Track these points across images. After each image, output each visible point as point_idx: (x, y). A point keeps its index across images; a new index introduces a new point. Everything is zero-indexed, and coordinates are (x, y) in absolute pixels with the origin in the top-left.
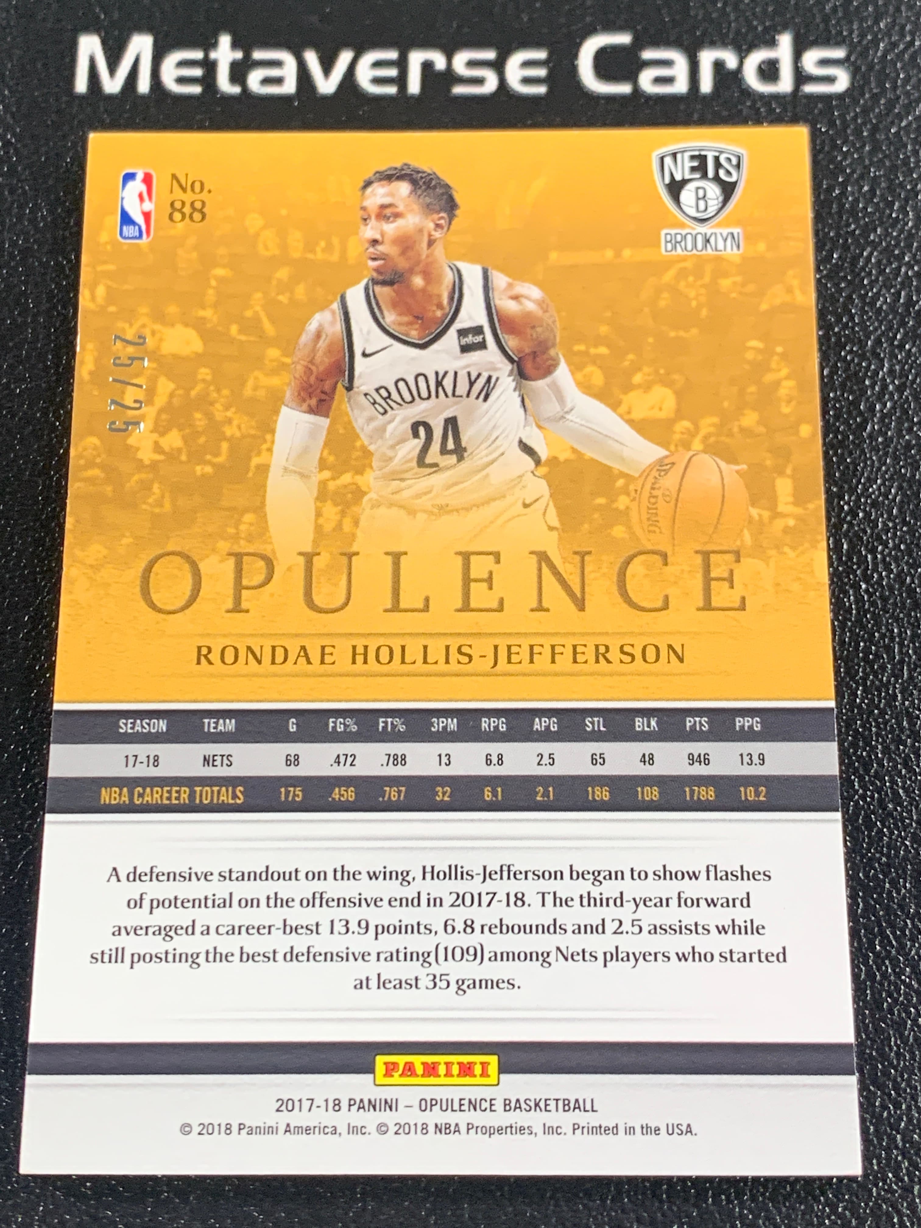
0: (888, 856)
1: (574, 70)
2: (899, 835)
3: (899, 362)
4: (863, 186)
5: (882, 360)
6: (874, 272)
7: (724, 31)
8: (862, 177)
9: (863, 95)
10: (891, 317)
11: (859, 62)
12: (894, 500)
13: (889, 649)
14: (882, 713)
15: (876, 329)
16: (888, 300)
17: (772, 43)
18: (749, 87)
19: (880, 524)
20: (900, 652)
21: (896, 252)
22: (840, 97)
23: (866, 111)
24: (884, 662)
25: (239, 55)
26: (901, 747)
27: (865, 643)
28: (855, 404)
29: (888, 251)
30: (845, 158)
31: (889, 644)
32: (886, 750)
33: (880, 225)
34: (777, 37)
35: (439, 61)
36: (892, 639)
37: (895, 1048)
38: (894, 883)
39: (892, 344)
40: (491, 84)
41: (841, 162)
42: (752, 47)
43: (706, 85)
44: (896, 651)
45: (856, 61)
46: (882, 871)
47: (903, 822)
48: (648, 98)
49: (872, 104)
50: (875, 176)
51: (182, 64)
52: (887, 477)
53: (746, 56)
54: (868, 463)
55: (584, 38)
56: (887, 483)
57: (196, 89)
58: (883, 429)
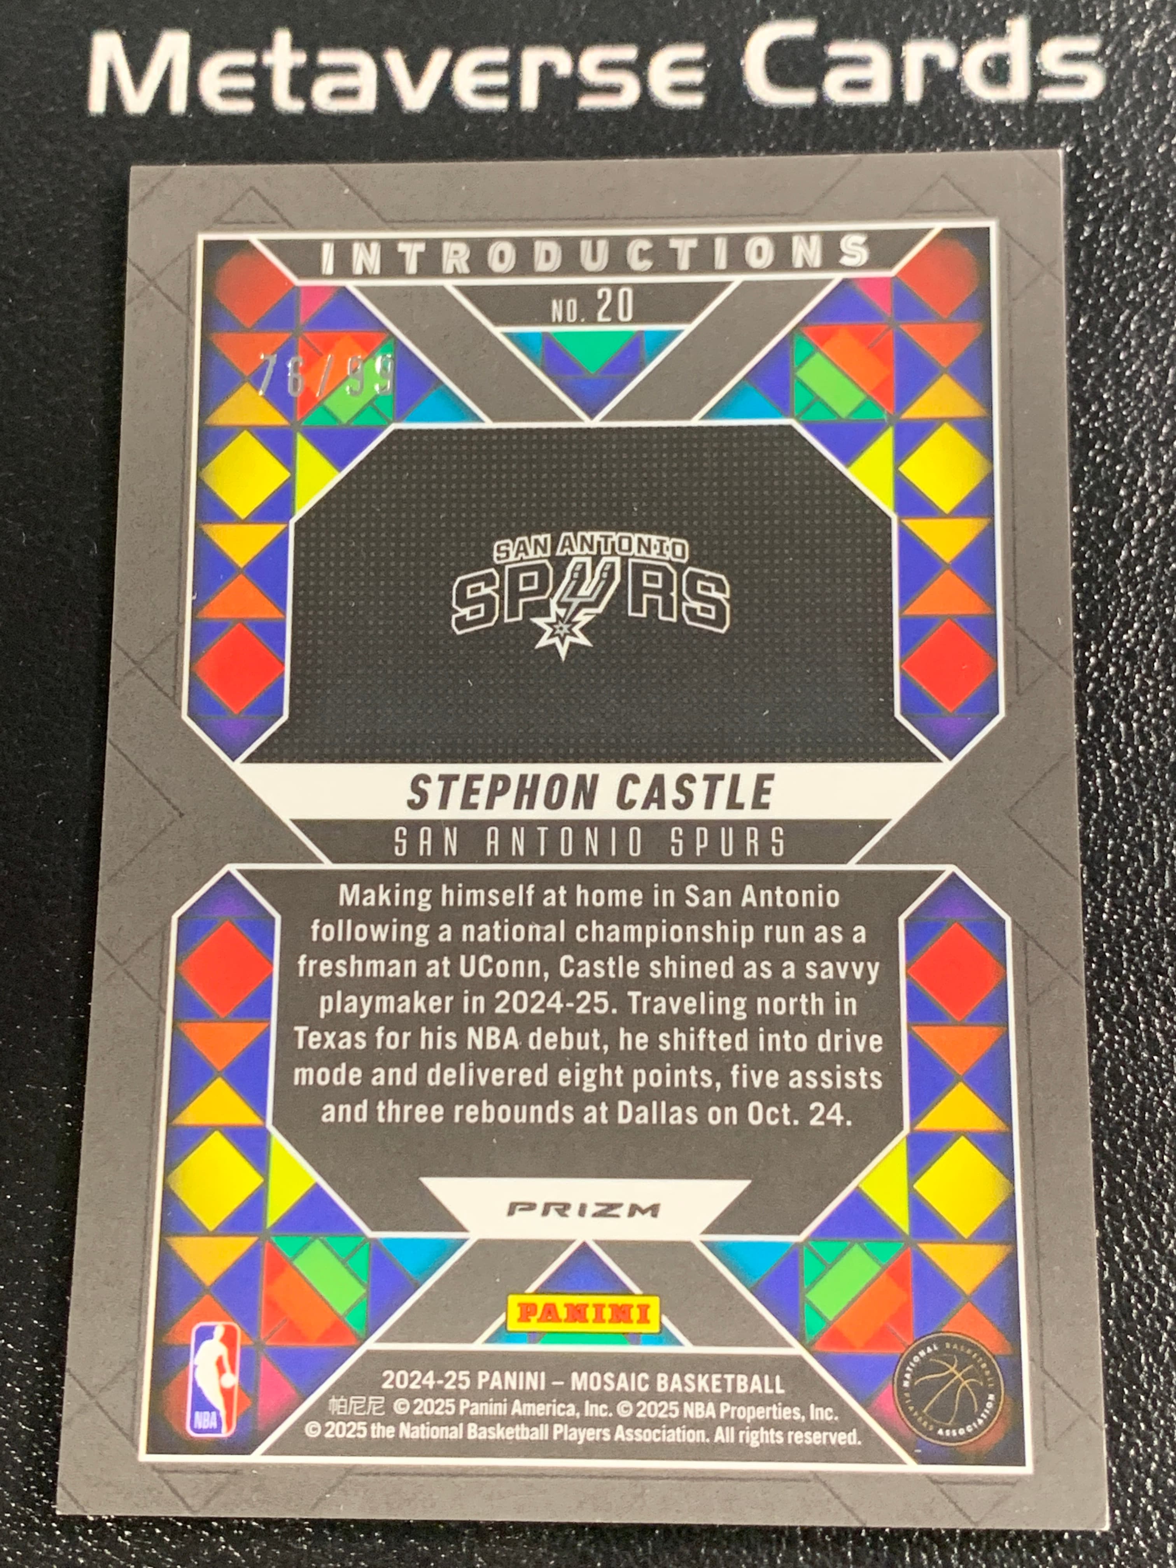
0: (1141, 1120)
1: (739, 72)
2: (1157, 1094)
3: (1164, 465)
4: (1120, 227)
5: (1141, 463)
6: (1133, 343)
7: (938, 16)
8: (1119, 214)
9: (1121, 103)
10: (1154, 403)
11: (1116, 57)
12: (1155, 650)
13: (1146, 849)
14: (1137, 931)
15: (1134, 421)
16: (1152, 381)
17: (1001, 32)
18: (970, 93)
19: (1136, 682)
20: (1161, 852)
21: (1163, 316)
22: (1090, 104)
23: (1126, 123)
24: (1139, 865)
25: (301, 58)
26: (1160, 978)
27: (1115, 840)
28: (1107, 521)
29: (1153, 314)
30: (1097, 188)
31: (1146, 843)
32: (1141, 981)
33: (1140, 279)
34: (1008, 23)
35: (563, 63)
36: (1150, 835)
37: (1146, 1369)
38: (1148, 1156)
39: (1155, 441)
40: (629, 96)
41: (1091, 194)
42: (975, 37)
43: (914, 93)
44: (1155, 850)
45: (1113, 53)
46: (1134, 1141)
47: (1160, 1077)
48: (836, 109)
49: (1134, 114)
50: (1137, 212)
51: (229, 71)
52: (1146, 619)
53: (967, 49)
54: (1123, 600)
55: (752, 29)
56: (1146, 627)
57: (246, 106)
58: (1143, 556)
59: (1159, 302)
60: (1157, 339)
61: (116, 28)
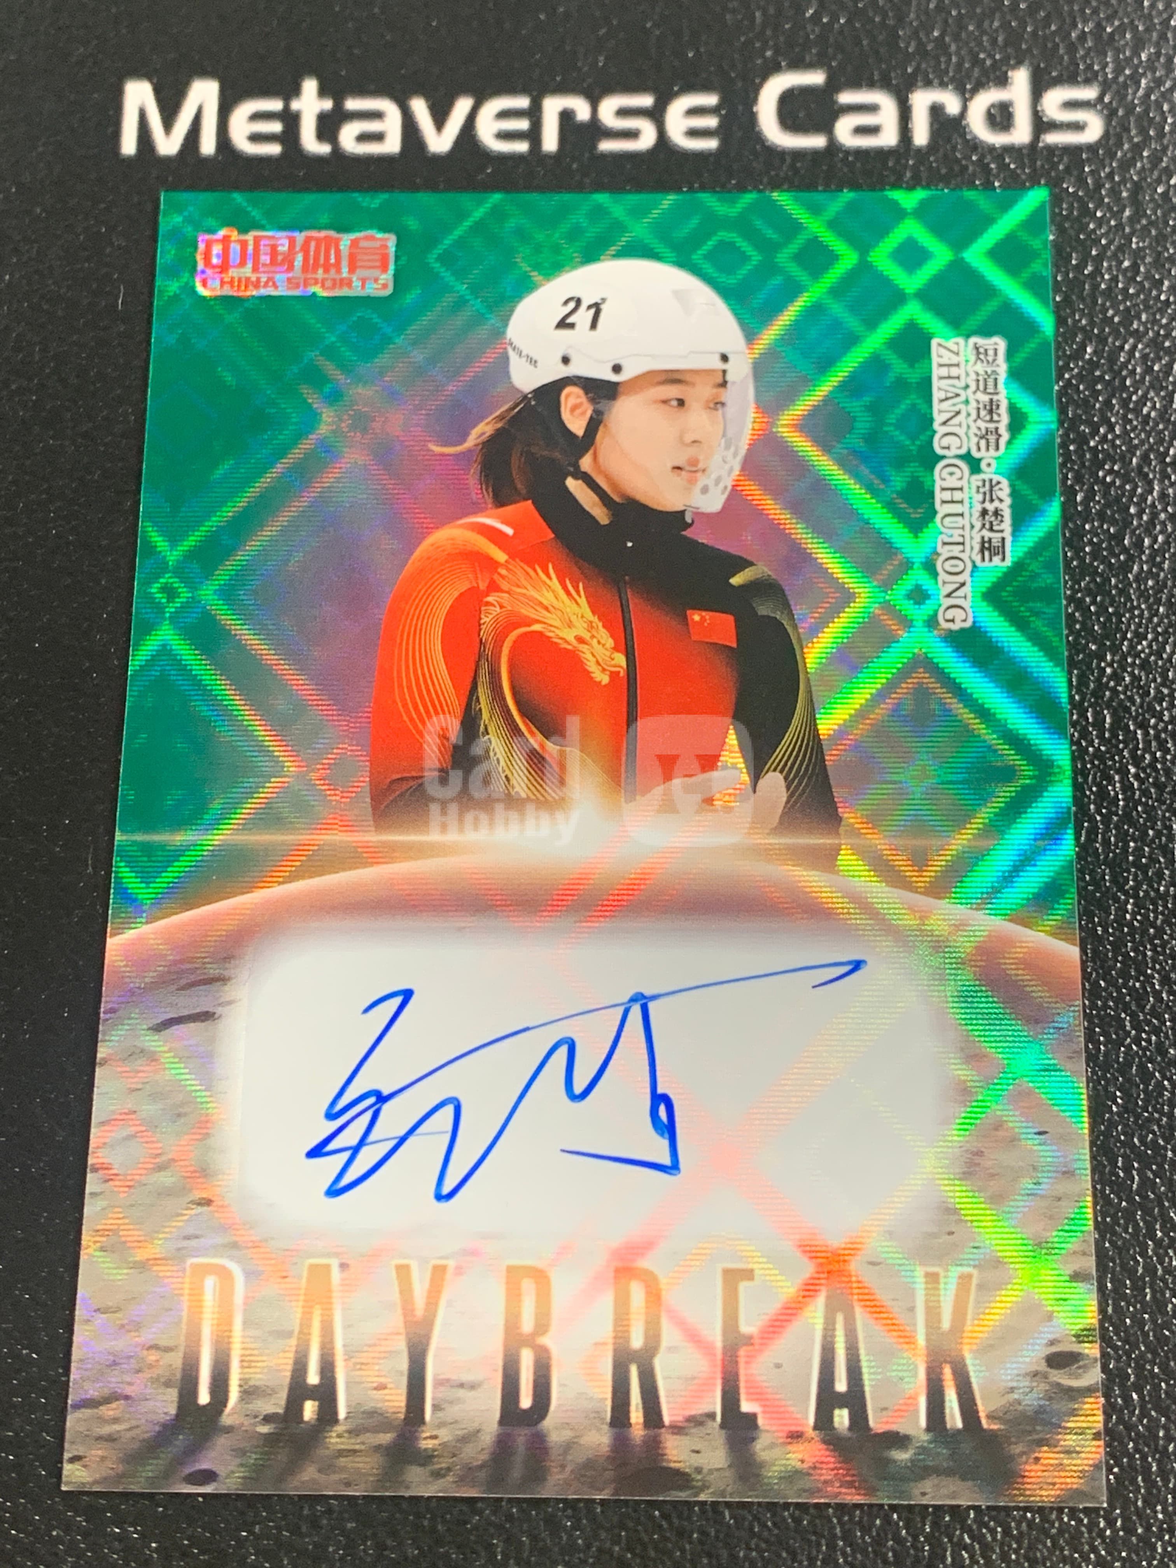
1: (752, 118)
4: (1122, 262)
5: (1150, 483)
6: (1138, 370)
7: (943, 66)
8: (1120, 248)
9: (1120, 145)
10: (1161, 426)
11: (1114, 104)
12: (1170, 659)
14: (1160, 931)
15: (1142, 443)
16: (1158, 406)
17: (1003, 81)
18: (975, 136)
19: (1152, 691)
21: (1167, 344)
22: (1091, 148)
23: (1126, 165)
24: (1160, 867)
25: (328, 105)
27: (1136, 842)
28: (1119, 538)
29: (1156, 344)
30: (1100, 226)
32: (1165, 980)
33: (1144, 310)
34: (1010, 74)
35: (582, 109)
40: (647, 139)
41: (1094, 231)
42: (979, 86)
43: (921, 136)
45: (1111, 102)
48: (848, 152)
49: (1134, 158)
50: (1138, 247)
51: (257, 116)
52: (1159, 630)
53: (971, 98)
54: (1136, 612)
55: (765, 78)
56: (1160, 639)
57: (274, 149)
58: (1154, 570)
59: (1162, 332)
60: (1162, 366)
61: (148, 76)
